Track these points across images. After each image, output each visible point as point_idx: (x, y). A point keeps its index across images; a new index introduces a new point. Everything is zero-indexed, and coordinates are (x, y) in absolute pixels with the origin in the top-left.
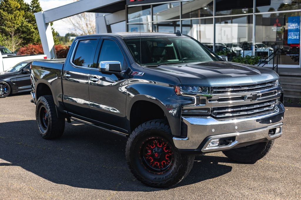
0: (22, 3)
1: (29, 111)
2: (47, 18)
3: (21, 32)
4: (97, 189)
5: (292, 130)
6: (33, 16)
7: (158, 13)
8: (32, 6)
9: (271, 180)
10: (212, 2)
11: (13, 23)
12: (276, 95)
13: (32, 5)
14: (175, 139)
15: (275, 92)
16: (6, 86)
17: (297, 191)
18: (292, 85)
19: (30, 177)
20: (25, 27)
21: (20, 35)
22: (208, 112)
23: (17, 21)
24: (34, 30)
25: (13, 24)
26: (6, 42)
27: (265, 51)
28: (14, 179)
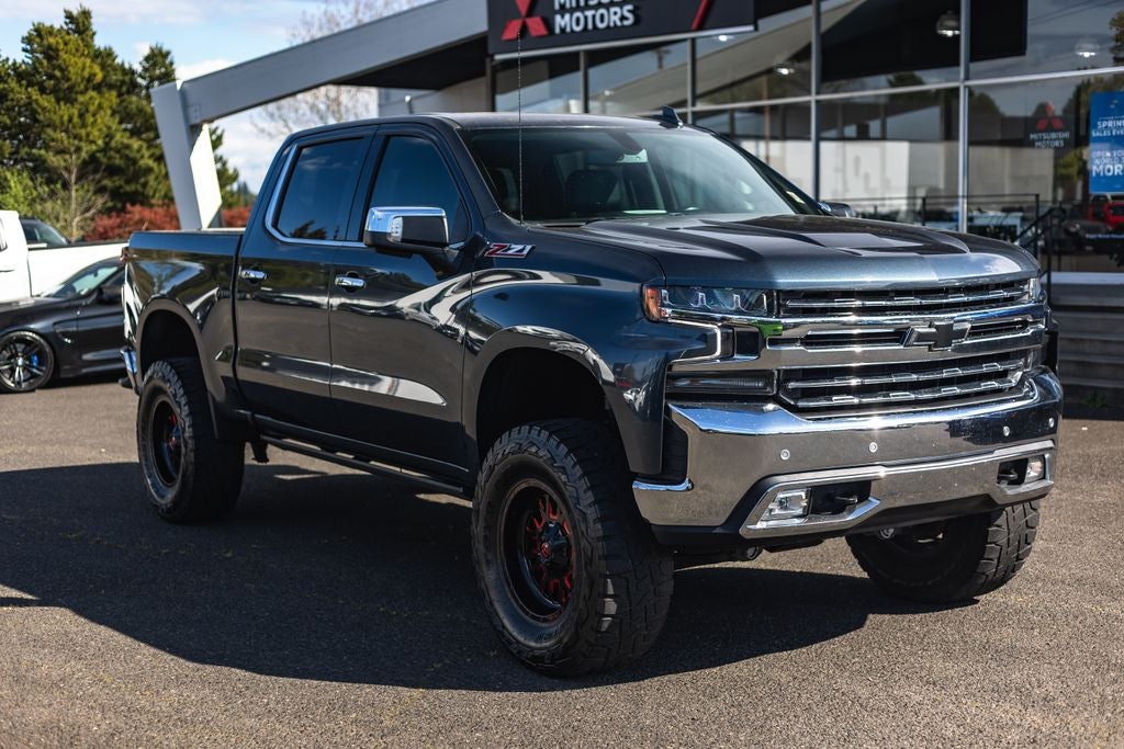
0: (109, 66)
1: (119, 436)
2: (197, 107)
3: (105, 170)
4: (348, 682)
5: (1098, 495)
6: (149, 110)
7: (607, 93)
8: (147, 75)
9: (1010, 656)
10: (808, 47)
11: (75, 137)
12: (1029, 334)
13: (145, 70)
14: (640, 487)
15: (1025, 324)
16: (36, 350)
17: (1108, 691)
18: (1105, 342)
19: (103, 643)
20: (118, 151)
21: (99, 181)
22: (765, 388)
23: (89, 129)
24: (151, 163)
25: (76, 142)
26: (49, 205)
27: (1004, 223)
28: (43, 648)
